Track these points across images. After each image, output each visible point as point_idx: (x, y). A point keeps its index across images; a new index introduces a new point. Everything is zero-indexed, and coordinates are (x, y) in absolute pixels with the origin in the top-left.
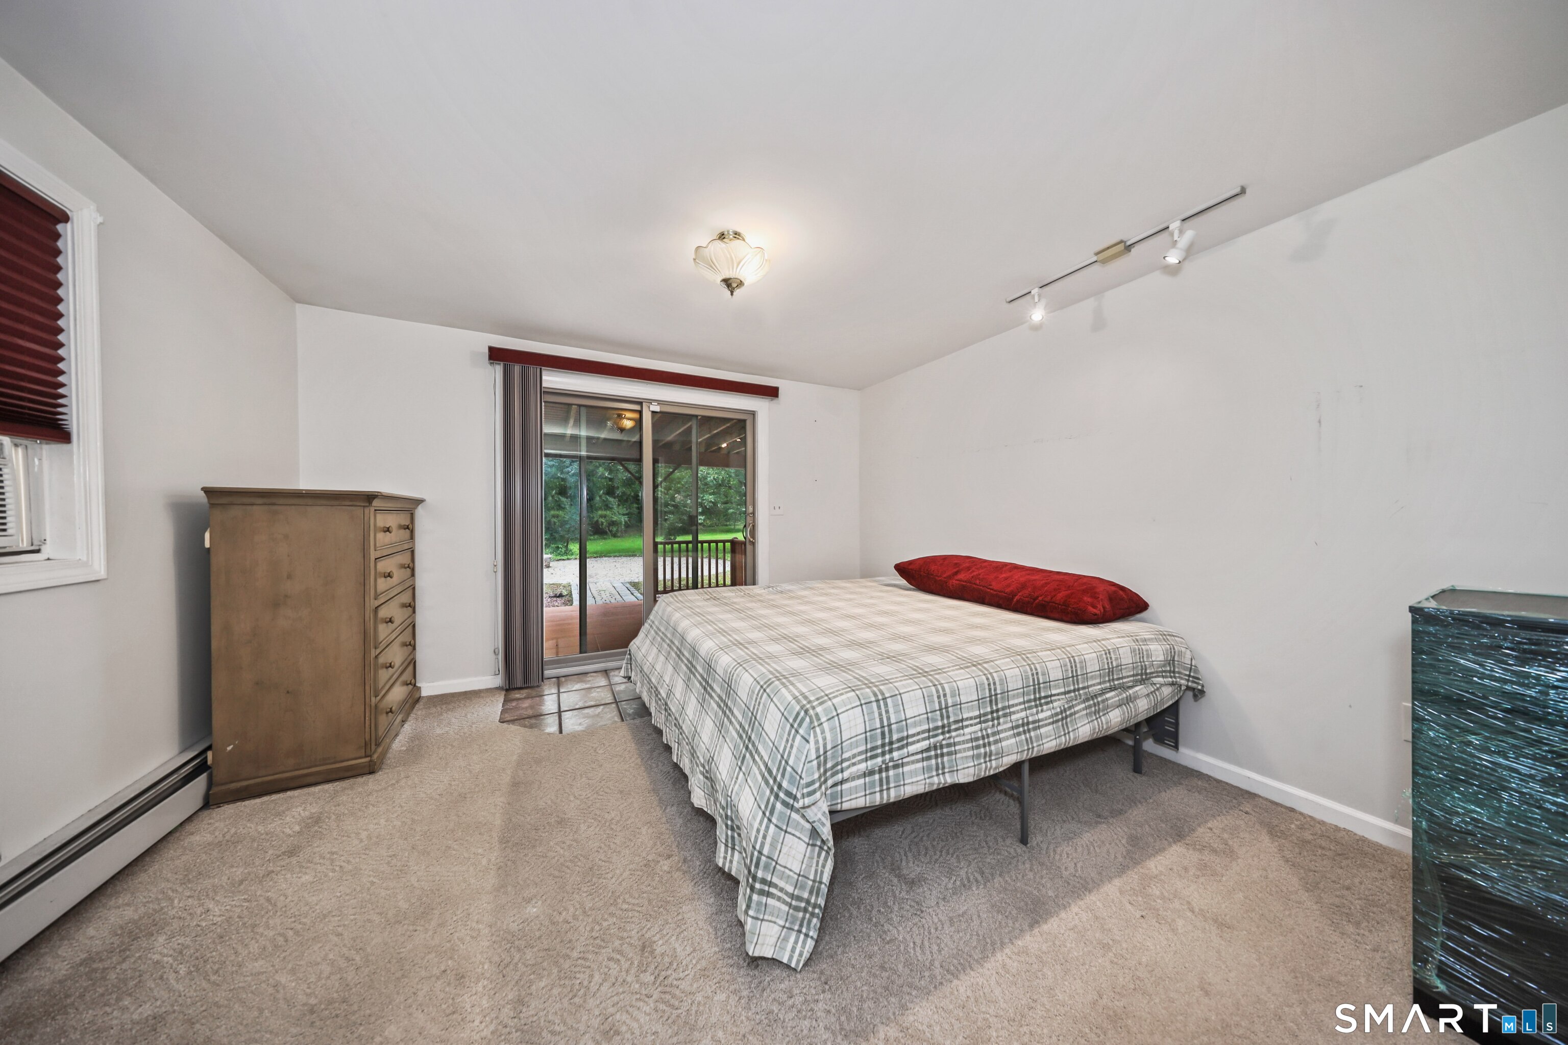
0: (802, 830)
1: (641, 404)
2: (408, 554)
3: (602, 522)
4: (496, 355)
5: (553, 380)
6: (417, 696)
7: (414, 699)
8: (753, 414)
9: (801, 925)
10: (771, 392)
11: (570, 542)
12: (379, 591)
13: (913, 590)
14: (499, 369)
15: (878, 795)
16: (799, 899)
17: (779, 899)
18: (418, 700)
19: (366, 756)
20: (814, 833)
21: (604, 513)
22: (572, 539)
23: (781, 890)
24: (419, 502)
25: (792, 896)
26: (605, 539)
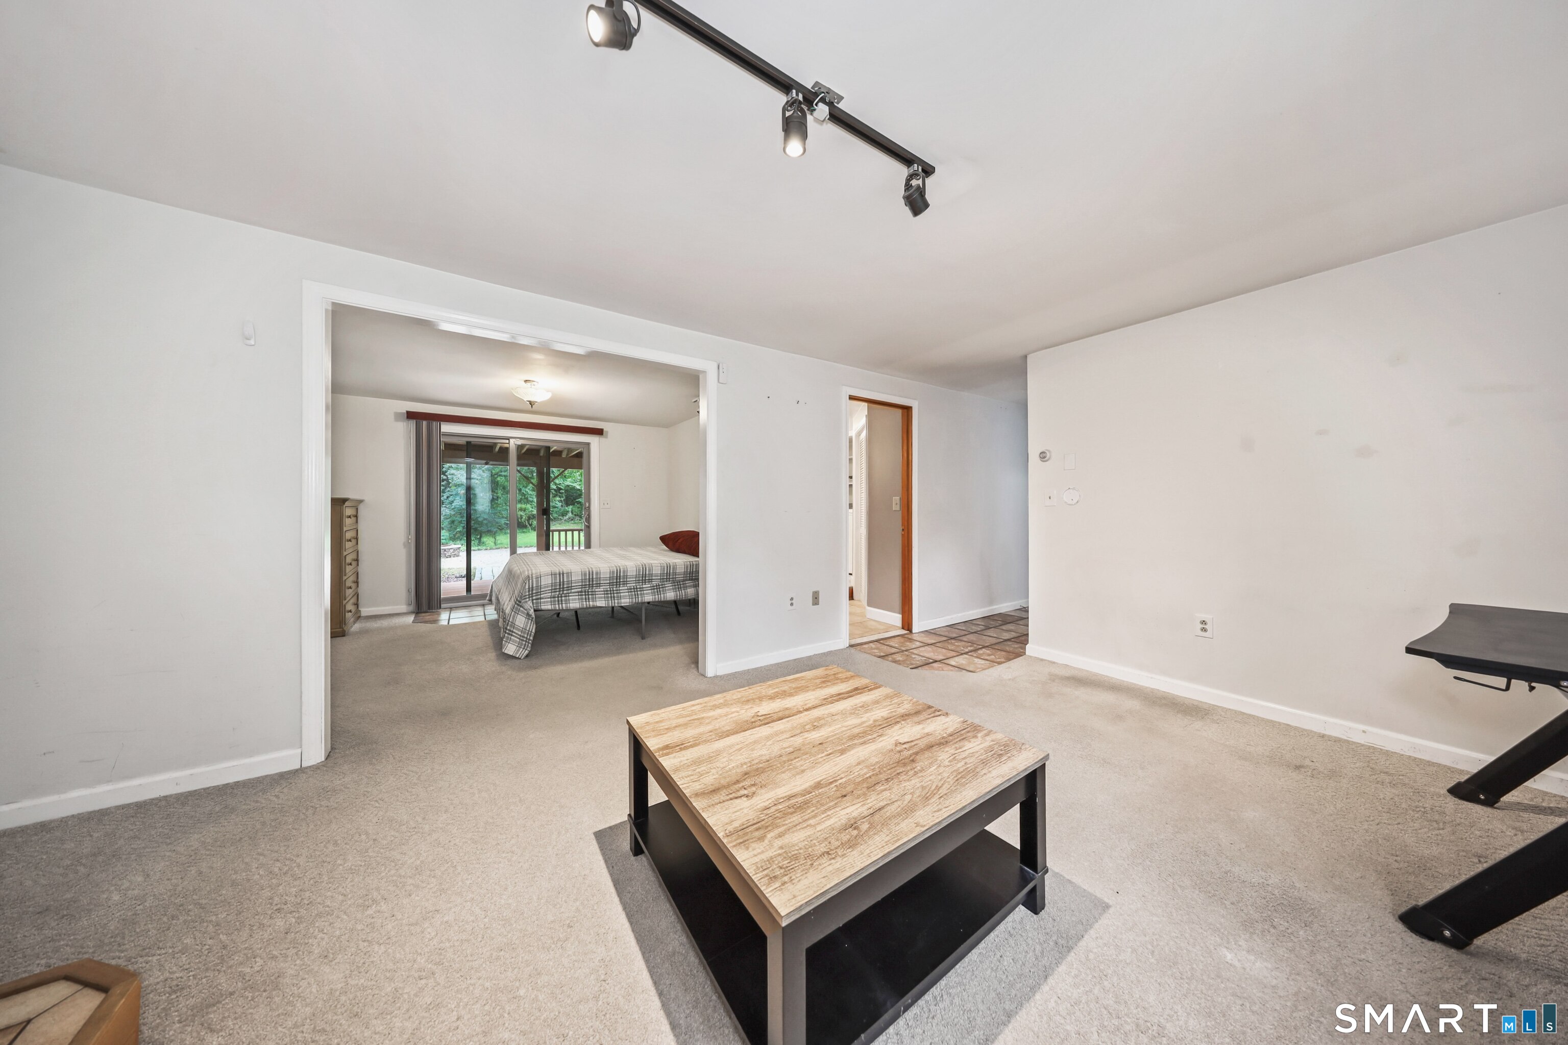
0: (524, 613)
1: (509, 439)
2: (355, 530)
3: (521, 515)
4: (411, 415)
5: (446, 428)
6: (359, 615)
7: (358, 617)
8: (588, 444)
9: (525, 647)
10: (599, 432)
11: (483, 535)
12: (347, 548)
13: (666, 551)
14: (412, 424)
15: (557, 605)
16: (523, 637)
17: (516, 637)
18: (360, 617)
19: (340, 628)
20: (528, 615)
21: (523, 506)
22: (485, 532)
23: (517, 634)
24: (361, 501)
25: (520, 636)
26: (524, 532)
